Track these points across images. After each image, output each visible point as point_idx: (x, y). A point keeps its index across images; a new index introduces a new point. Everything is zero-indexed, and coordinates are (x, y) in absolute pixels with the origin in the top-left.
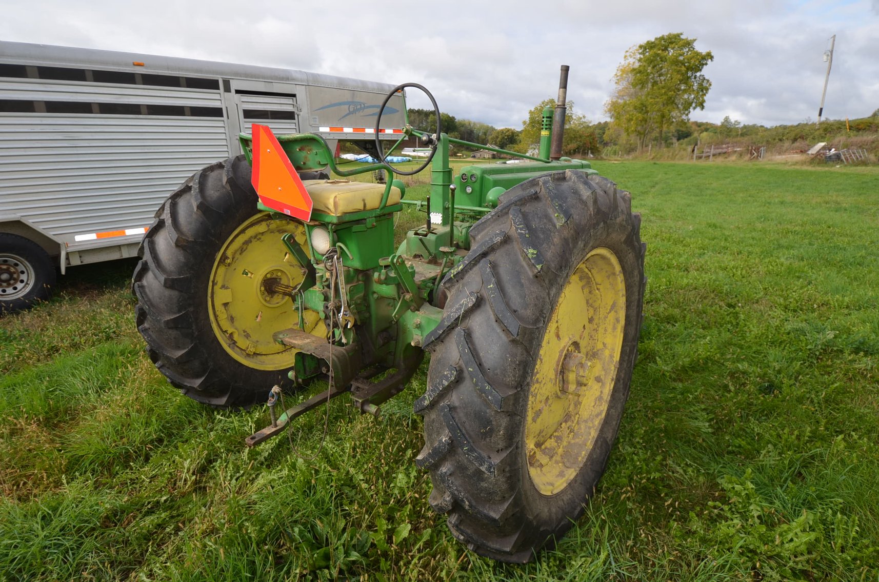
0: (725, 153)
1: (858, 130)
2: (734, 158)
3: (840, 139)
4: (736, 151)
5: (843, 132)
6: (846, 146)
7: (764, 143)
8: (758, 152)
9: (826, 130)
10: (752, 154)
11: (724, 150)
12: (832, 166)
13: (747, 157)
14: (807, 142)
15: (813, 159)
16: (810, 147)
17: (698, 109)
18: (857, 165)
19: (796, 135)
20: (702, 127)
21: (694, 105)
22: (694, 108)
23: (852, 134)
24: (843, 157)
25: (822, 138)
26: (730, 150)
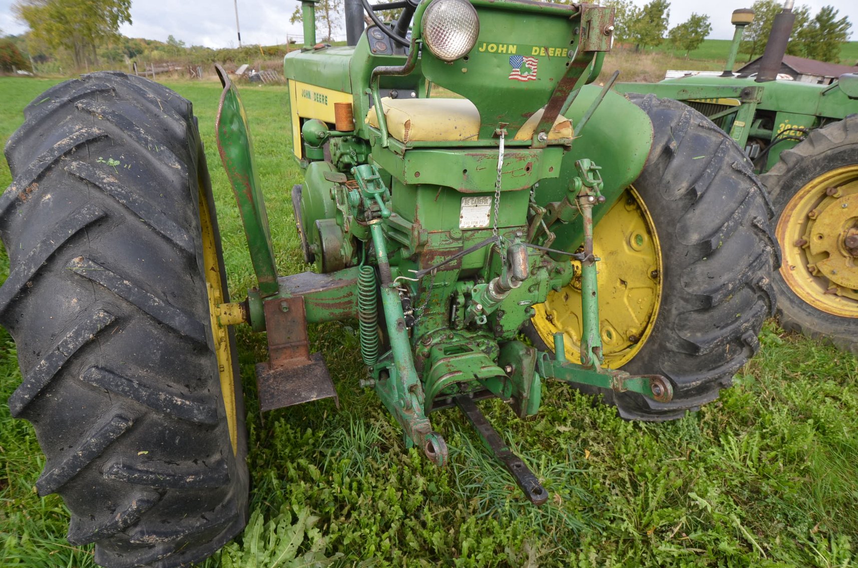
0: (167, 72)
1: (271, 54)
2: (176, 76)
3: (258, 62)
4: (177, 70)
5: (260, 56)
6: (265, 68)
7: (200, 64)
8: (196, 72)
9: (246, 53)
10: (191, 74)
11: (166, 69)
12: (256, 85)
13: (188, 77)
14: (235, 64)
15: (240, 79)
16: (238, 67)
17: (126, 23)
18: (273, 85)
19: (224, 57)
20: (152, 45)
21: (120, 19)
22: (122, 22)
23: (267, 58)
24: (261, 78)
25: (244, 61)
26: (171, 68)
